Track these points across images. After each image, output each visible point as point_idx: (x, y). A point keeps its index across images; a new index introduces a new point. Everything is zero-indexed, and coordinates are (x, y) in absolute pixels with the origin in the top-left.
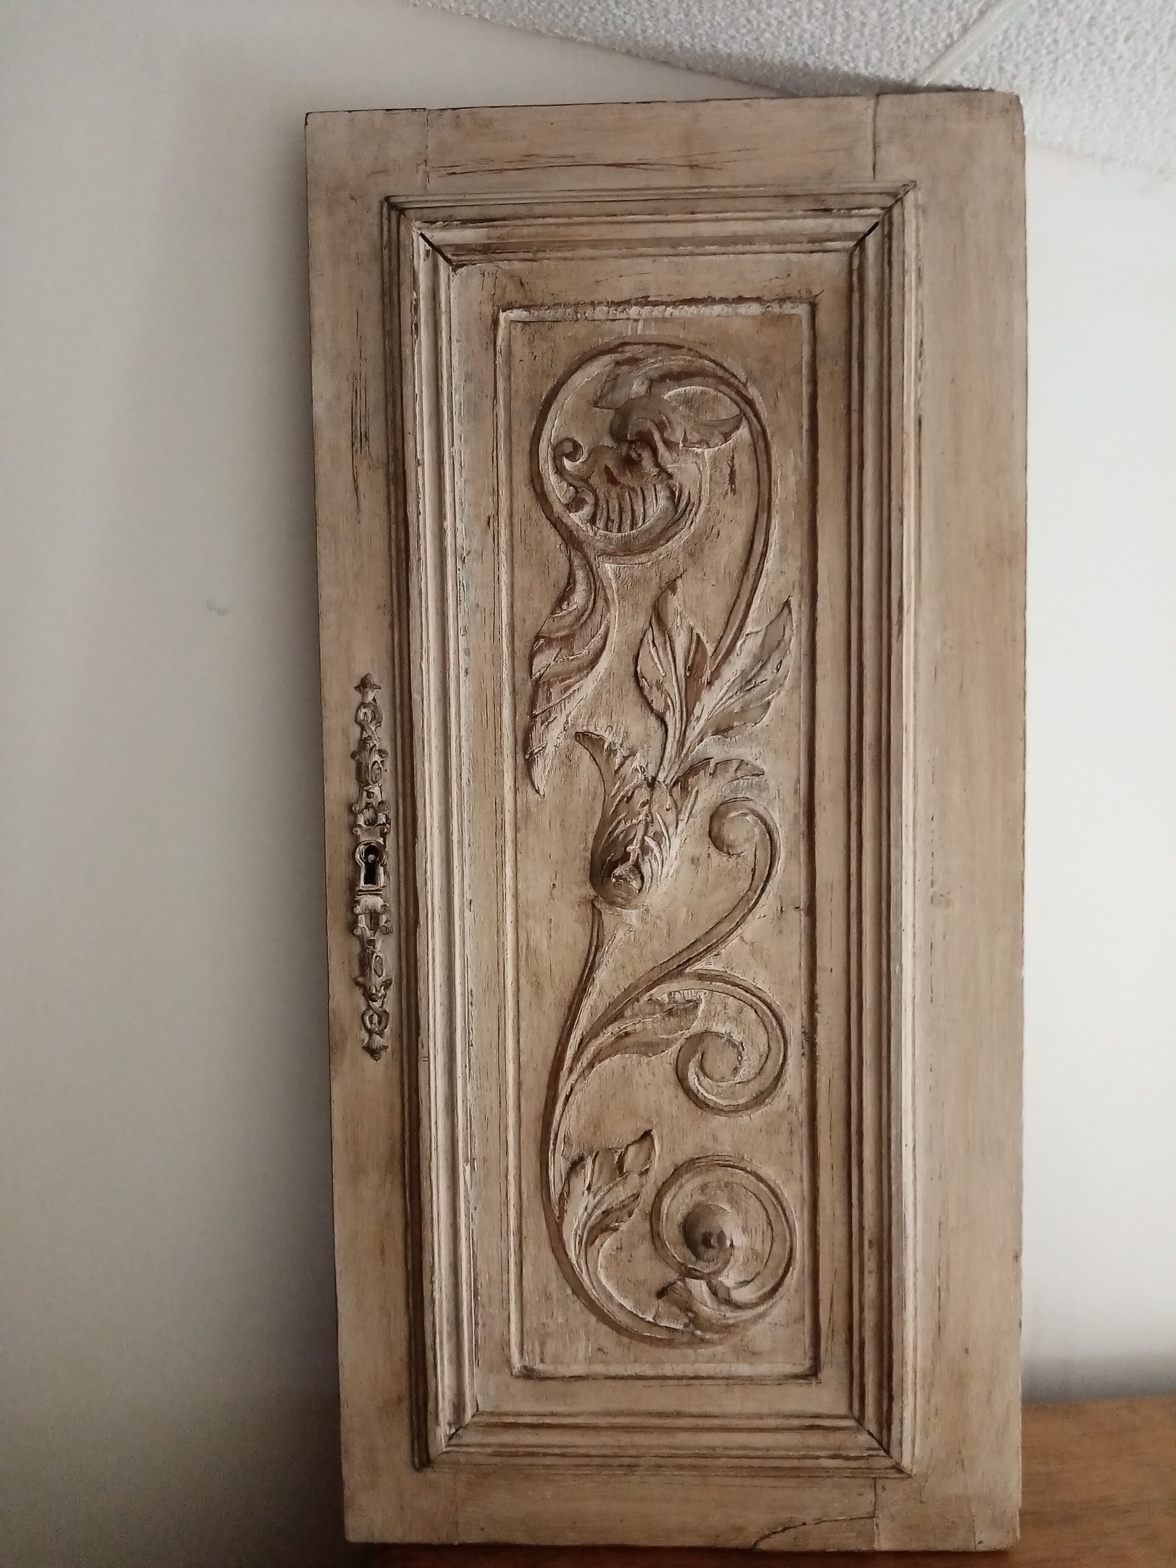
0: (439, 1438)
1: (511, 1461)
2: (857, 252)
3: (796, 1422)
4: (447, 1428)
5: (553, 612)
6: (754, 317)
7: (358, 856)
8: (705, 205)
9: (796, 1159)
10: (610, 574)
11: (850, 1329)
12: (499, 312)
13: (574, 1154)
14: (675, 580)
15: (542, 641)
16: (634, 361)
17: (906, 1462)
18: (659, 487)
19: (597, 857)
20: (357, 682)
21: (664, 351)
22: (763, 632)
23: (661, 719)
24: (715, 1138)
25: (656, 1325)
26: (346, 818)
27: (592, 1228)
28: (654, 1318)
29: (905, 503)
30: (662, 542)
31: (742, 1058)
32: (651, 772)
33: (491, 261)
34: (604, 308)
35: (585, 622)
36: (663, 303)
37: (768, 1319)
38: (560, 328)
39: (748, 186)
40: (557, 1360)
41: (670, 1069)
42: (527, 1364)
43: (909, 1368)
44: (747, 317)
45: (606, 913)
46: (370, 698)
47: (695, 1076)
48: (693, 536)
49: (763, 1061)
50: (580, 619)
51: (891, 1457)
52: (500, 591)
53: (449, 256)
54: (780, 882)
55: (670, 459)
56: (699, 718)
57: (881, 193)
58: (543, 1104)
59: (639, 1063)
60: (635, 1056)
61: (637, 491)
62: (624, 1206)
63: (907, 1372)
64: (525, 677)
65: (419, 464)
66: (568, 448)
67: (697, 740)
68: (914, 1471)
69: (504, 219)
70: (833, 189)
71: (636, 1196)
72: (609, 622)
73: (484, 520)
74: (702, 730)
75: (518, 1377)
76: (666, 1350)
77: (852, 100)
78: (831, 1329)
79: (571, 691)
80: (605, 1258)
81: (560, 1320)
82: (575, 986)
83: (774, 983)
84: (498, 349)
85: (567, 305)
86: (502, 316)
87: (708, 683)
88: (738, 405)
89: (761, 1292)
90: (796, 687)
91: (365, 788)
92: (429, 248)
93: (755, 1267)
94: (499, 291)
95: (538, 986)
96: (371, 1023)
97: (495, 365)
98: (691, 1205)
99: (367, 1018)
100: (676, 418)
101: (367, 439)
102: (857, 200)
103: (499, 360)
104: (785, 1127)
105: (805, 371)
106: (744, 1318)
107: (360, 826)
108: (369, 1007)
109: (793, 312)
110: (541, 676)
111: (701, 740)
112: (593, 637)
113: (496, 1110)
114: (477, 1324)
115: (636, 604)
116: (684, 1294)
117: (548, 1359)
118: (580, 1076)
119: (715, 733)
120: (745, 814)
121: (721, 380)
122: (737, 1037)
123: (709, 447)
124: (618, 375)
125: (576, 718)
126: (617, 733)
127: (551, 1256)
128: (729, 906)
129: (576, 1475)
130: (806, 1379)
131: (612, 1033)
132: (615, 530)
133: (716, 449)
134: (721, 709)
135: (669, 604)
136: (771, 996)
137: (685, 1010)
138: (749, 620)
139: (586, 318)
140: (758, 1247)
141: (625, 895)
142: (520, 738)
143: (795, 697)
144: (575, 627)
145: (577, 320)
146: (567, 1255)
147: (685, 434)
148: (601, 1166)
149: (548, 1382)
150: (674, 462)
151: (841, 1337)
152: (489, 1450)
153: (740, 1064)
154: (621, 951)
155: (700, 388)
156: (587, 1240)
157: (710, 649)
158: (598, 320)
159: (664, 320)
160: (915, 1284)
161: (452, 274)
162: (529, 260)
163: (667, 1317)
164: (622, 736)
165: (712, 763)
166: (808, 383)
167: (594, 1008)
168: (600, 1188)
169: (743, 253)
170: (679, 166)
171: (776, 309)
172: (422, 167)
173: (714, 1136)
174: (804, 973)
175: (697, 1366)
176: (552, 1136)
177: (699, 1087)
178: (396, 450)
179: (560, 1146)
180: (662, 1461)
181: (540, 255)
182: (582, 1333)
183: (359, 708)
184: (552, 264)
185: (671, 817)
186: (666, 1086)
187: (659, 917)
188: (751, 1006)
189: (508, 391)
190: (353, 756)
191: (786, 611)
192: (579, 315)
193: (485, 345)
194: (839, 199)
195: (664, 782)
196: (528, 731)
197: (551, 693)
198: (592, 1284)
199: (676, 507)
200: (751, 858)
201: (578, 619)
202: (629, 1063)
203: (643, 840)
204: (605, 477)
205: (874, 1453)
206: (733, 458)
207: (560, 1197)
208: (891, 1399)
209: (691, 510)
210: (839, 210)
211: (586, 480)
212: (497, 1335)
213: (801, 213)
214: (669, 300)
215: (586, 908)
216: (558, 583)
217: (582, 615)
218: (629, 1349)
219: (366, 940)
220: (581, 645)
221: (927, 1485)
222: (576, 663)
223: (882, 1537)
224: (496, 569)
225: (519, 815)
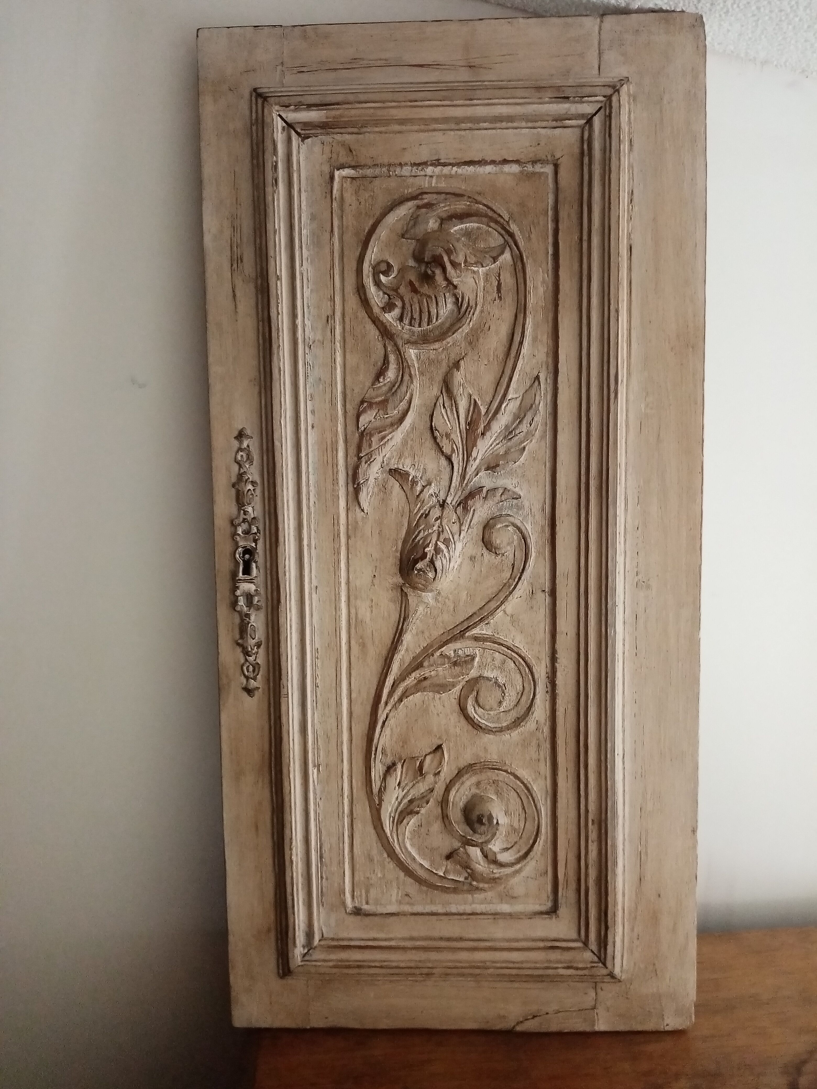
0: (296, 956)
1: (346, 971)
2: (587, 128)
3: (541, 944)
4: (302, 949)
5: (373, 384)
6: (514, 174)
7: (237, 556)
8: (479, 93)
9: (542, 764)
10: (413, 357)
11: (579, 880)
12: (334, 170)
13: (389, 761)
14: (459, 361)
15: (365, 405)
16: (429, 206)
17: (617, 971)
18: (447, 295)
19: (404, 557)
20: (236, 433)
21: (453, 199)
22: (521, 397)
23: (449, 459)
24: (486, 750)
25: (445, 878)
26: (229, 529)
27: (401, 812)
28: (444, 874)
29: (620, 306)
30: (450, 334)
31: (505, 694)
32: (442, 496)
33: (328, 134)
34: (408, 168)
35: (396, 391)
36: (450, 164)
37: (523, 874)
38: (377, 182)
39: (510, 81)
40: (377, 902)
41: (455, 702)
42: (357, 905)
43: (620, 907)
44: (509, 174)
45: (410, 595)
46: (245, 445)
47: (472, 707)
48: (472, 329)
49: (519, 697)
50: (392, 389)
51: (607, 968)
52: (335, 369)
53: (299, 130)
54: (532, 573)
55: (455, 275)
56: (475, 459)
57: (604, 86)
58: (367, 726)
59: (434, 698)
60: (431, 694)
61: (432, 297)
62: (423, 797)
63: (618, 910)
64: (354, 430)
65: (278, 279)
66: (383, 267)
67: (474, 474)
68: (623, 978)
69: (338, 104)
70: (571, 82)
71: (432, 790)
72: (412, 390)
73: (324, 318)
74: (477, 466)
75: (350, 914)
76: (452, 895)
77: (584, 19)
78: (565, 881)
79: (386, 440)
80: (410, 832)
81: (379, 875)
82: (389, 646)
83: (527, 643)
84: (334, 197)
85: (382, 165)
86: (337, 173)
87: (482, 434)
88: (503, 238)
89: (518, 856)
90: (543, 437)
91: (242, 508)
92: (284, 124)
93: (514, 838)
94: (334, 156)
95: (363, 646)
96: (248, 671)
97: (332, 208)
98: (470, 796)
99: (245, 668)
100: (459, 246)
101: (242, 261)
102: (587, 90)
103: (335, 204)
104: (534, 743)
105: (550, 213)
106: (506, 873)
107: (239, 535)
108: (246, 660)
109: (542, 170)
110: (365, 429)
111: (477, 474)
112: (401, 401)
113: (335, 731)
114: (322, 877)
115: (431, 379)
116: (465, 856)
117: (370, 902)
118: (393, 707)
119: (487, 469)
120: (507, 526)
121: (491, 219)
122: (501, 681)
123: (483, 267)
124: (419, 215)
125: (390, 459)
126: (418, 470)
127: (373, 831)
128: (495, 590)
129: (391, 981)
130: (548, 915)
131: (415, 678)
132: (417, 325)
133: (488, 268)
134: (491, 452)
135: (454, 379)
136: (524, 652)
137: (465, 662)
138: (511, 389)
139: (396, 175)
140: (516, 825)
141: (424, 582)
142: (350, 473)
143: (543, 443)
144: (389, 394)
145: (390, 176)
146: (384, 831)
147: (466, 257)
148: (407, 770)
149: (371, 917)
150: (458, 277)
151: (573, 885)
152: (331, 964)
153: (503, 699)
154: (421, 621)
155: (476, 225)
156: (398, 820)
157: (483, 410)
158: (404, 176)
159: (451, 176)
160: (624, 850)
161: (301, 143)
162: (355, 134)
163: (453, 872)
164: (421, 471)
165: (485, 490)
166: (552, 221)
167: (402, 660)
168: (407, 784)
169: (507, 128)
170: (462, 66)
171: (530, 168)
172: (279, 68)
173: (485, 748)
174: (548, 637)
175: (474, 906)
176: (374, 749)
177: (475, 715)
178: (262, 268)
179: (379, 755)
180: (449, 971)
181: (364, 130)
182: (394, 884)
183: (237, 452)
184: (372, 136)
185: (455, 528)
186: (452, 714)
187: (447, 598)
188: (511, 659)
189: (341, 227)
190: (234, 486)
191: (537, 383)
192: (391, 173)
193: (324, 194)
194: (574, 89)
195: (451, 503)
196: (356, 468)
197: (372, 441)
198: (401, 850)
199: (459, 309)
200: (511, 556)
202: (426, 698)
203: (436, 544)
204: (409, 288)
205: (595, 965)
206: (499, 274)
207: (379, 790)
208: (607, 928)
209: (470, 311)
210: (574, 97)
211: (396, 290)
212: (336, 885)
213: (547, 99)
214: (454, 162)
215: (397, 591)
216: (377, 363)
217: (394, 386)
218: (427, 894)
219: (243, 614)
220: (393, 407)
221: (631, 987)
222: (390, 420)
223: (601, 1022)
224: (333, 353)
225: (350, 527)
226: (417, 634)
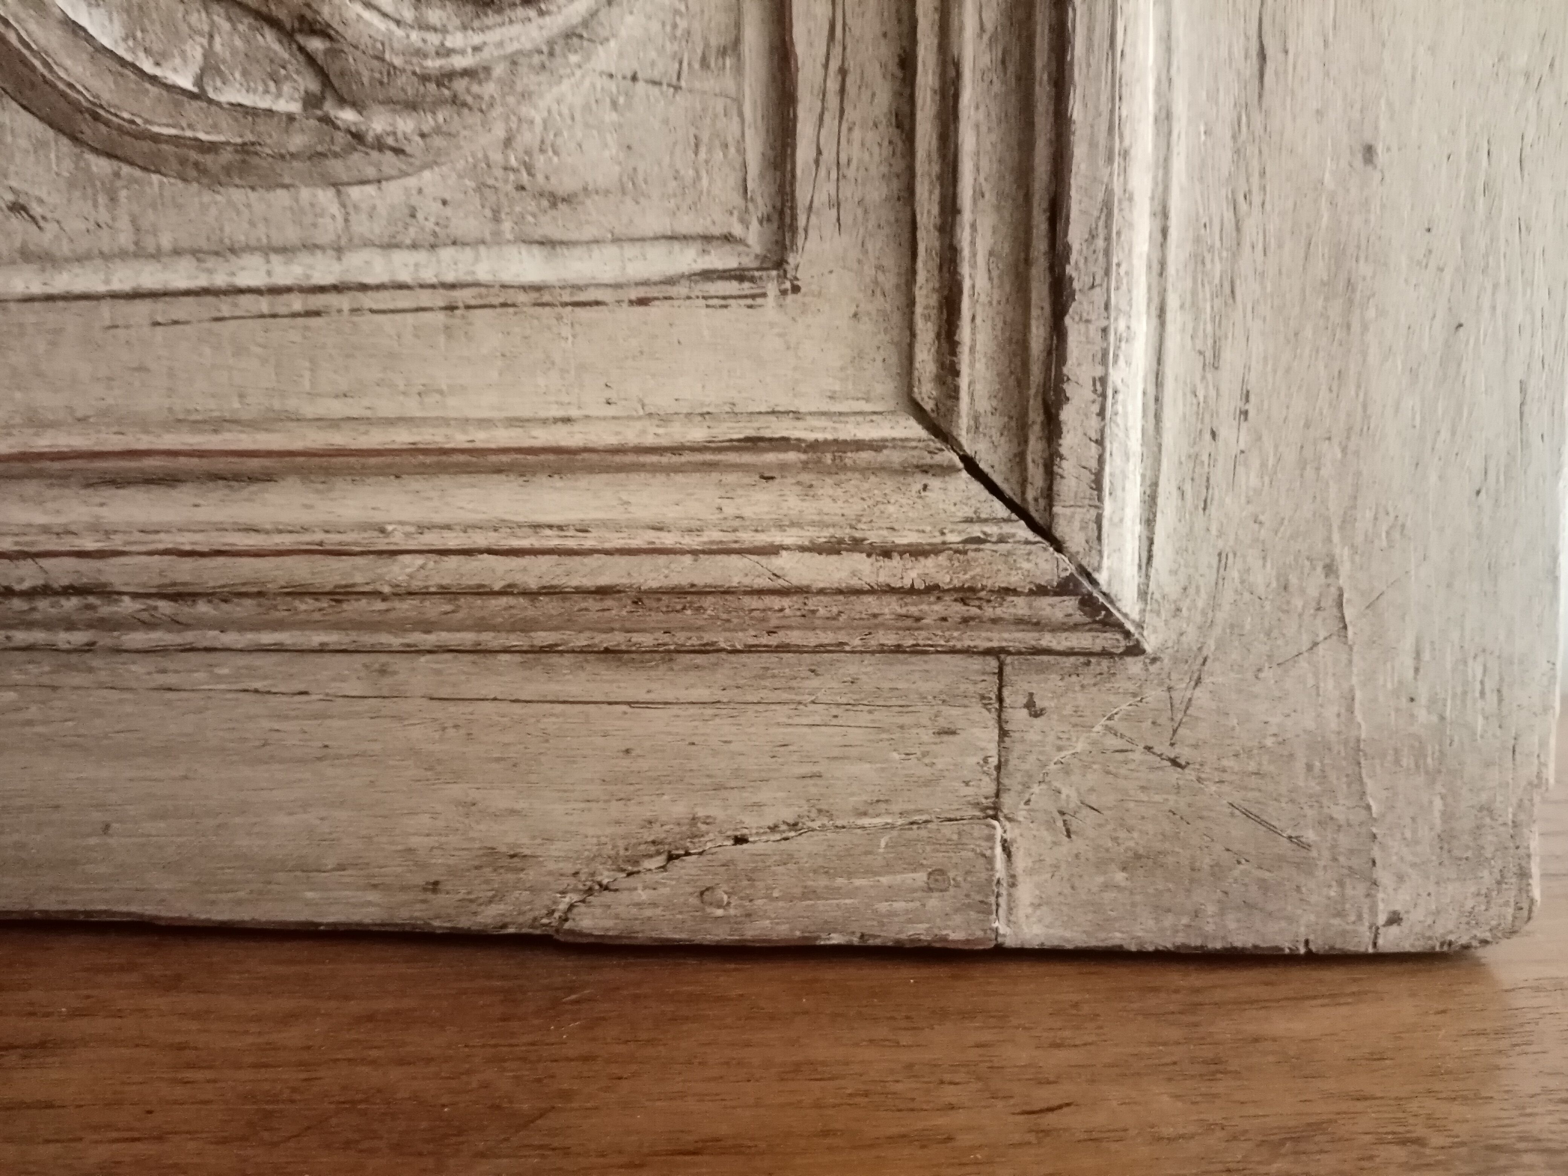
17: (1118, 573)
25: (201, 99)
28: (199, 81)
51: (1059, 546)
78: (834, 65)
130: (748, 282)
163: (245, 73)
175: (354, 256)
205: (992, 530)
218: (113, 199)
221: (1201, 696)
223: (1025, 893)
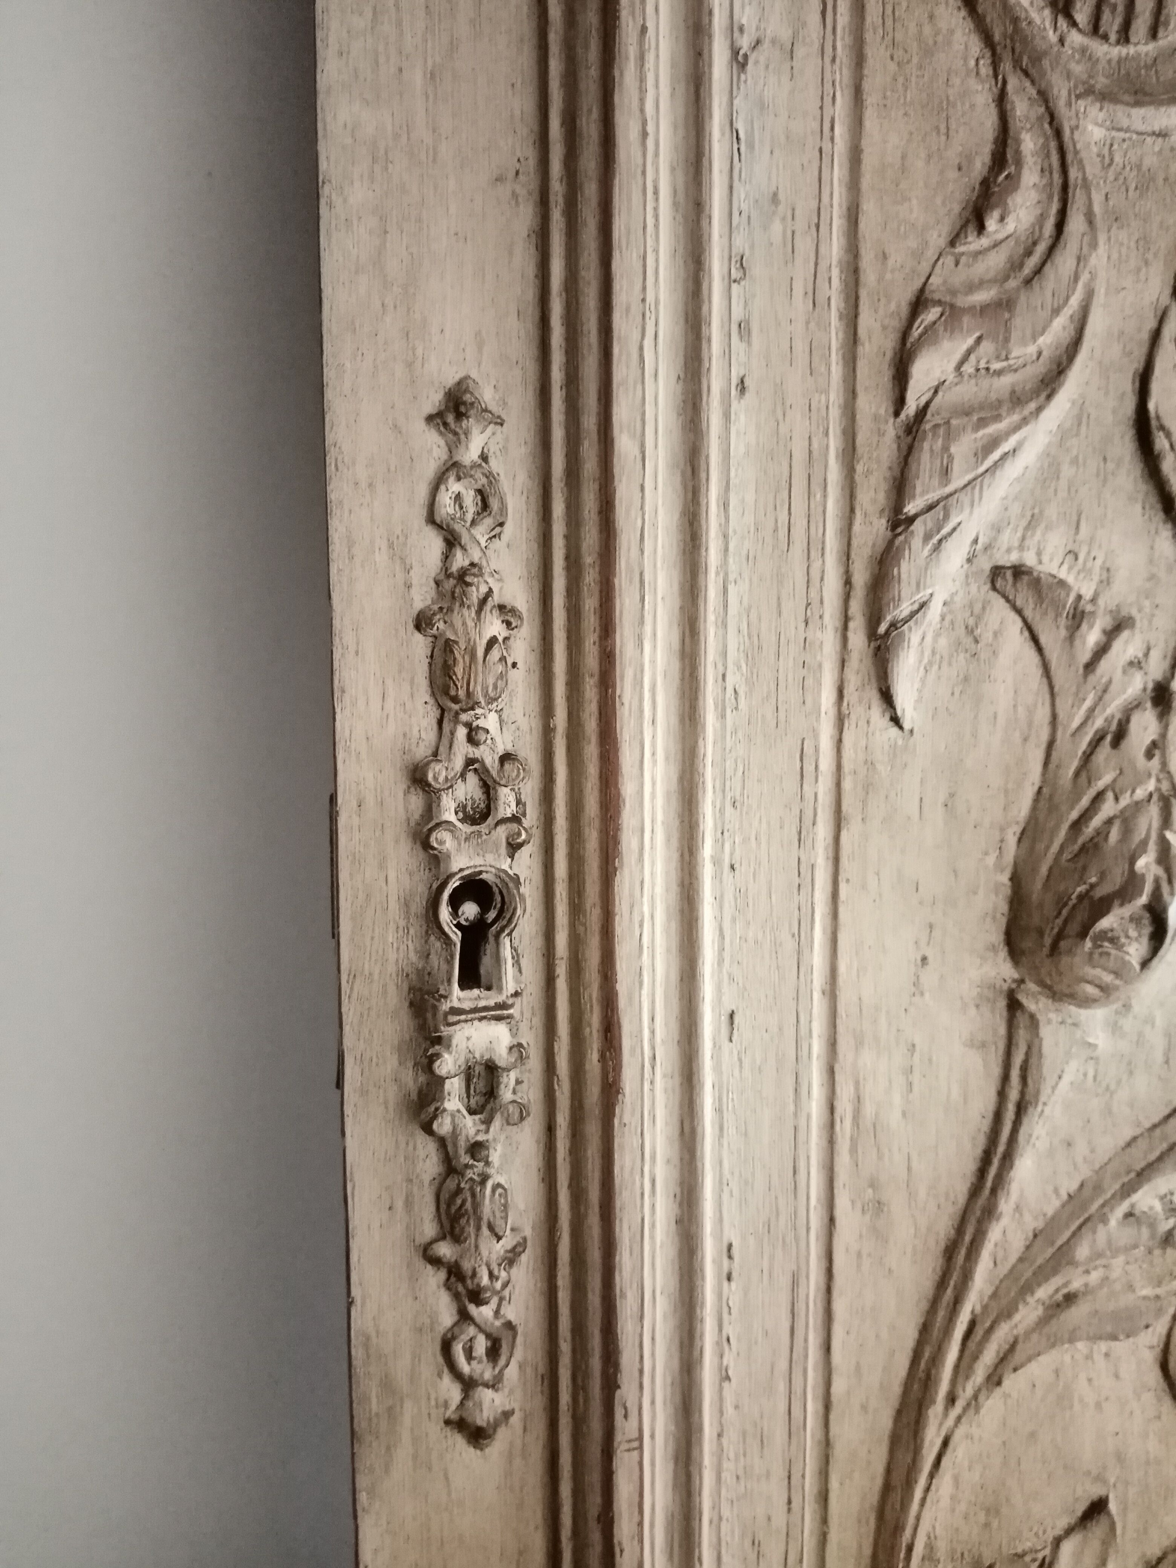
5: (952, 243)
7: (446, 912)
10: (1095, 152)
15: (931, 315)
20: (433, 401)
26: (408, 805)
35: (1038, 272)
41: (1151, 1362)
45: (1049, 1022)
46: (470, 454)
50: (1021, 265)
52: (832, 163)
58: (880, 1484)
59: (1089, 1357)
60: (1082, 1347)
64: (883, 414)
72: (1091, 277)
79: (998, 455)
82: (962, 1206)
91: (464, 717)
95: (878, 1209)
96: (469, 1357)
99: (458, 1348)
107: (446, 825)
108: (466, 1320)
110: (922, 410)
112: (1056, 312)
113: (778, 1520)
115: (1144, 243)
118: (967, 1409)
125: (998, 529)
126: (1088, 570)
131: (1040, 1302)
132: (1115, 36)
141: (1099, 977)
142: (861, 577)
144: (1012, 284)
154: (1069, 1108)
164: (1096, 578)
167: (1004, 1248)
183: (439, 482)
186: (1138, 1396)
187: (1150, 1019)
190: (422, 622)
196: (885, 559)
197: (951, 458)
201: (1016, 265)
202: (1069, 1363)
215: (993, 1011)
216: (970, 159)
217: (1029, 253)
219: (462, 1144)
220: (1028, 332)
222: (1007, 380)
224: (828, 100)
225: (847, 784)
226: (1051, 1153)
